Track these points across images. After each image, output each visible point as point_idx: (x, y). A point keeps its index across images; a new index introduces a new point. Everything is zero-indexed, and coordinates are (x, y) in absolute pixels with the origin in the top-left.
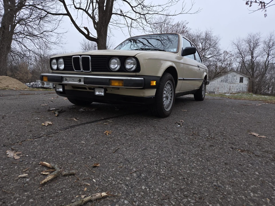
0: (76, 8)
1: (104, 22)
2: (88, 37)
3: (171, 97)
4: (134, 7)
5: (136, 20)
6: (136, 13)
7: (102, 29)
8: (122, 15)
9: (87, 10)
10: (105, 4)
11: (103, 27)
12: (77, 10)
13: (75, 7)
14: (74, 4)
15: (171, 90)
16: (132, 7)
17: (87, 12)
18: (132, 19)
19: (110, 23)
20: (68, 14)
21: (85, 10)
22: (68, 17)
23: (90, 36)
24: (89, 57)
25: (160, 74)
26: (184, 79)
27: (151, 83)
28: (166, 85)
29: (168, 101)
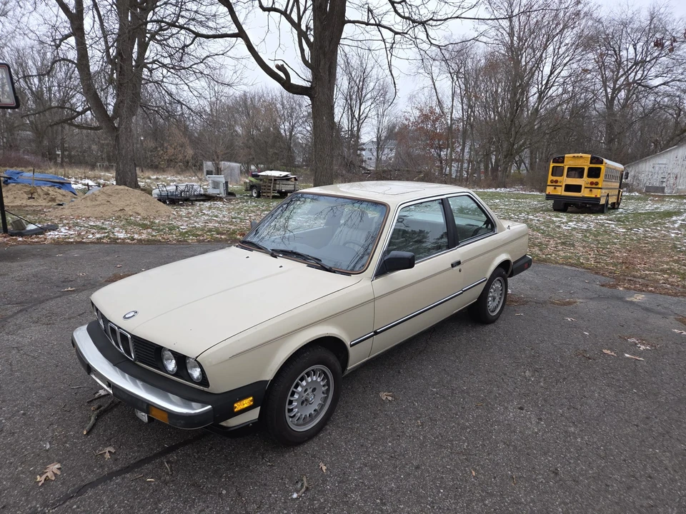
0: (264, 9)
1: (327, 43)
2: (287, 84)
3: (324, 399)
4: (399, 3)
5: (406, 33)
6: (404, 18)
7: (322, 63)
8: (372, 25)
9: (288, 12)
11: (325, 58)
12: (267, 13)
13: (261, 6)
15: (322, 383)
16: (393, 3)
17: (289, 18)
18: (396, 33)
19: (341, 41)
20: (241, 34)
21: (284, 13)
22: (240, 40)
23: (291, 82)
24: (129, 336)
25: (269, 375)
26: (376, 333)
27: (233, 408)
28: (302, 380)
29: (313, 407)
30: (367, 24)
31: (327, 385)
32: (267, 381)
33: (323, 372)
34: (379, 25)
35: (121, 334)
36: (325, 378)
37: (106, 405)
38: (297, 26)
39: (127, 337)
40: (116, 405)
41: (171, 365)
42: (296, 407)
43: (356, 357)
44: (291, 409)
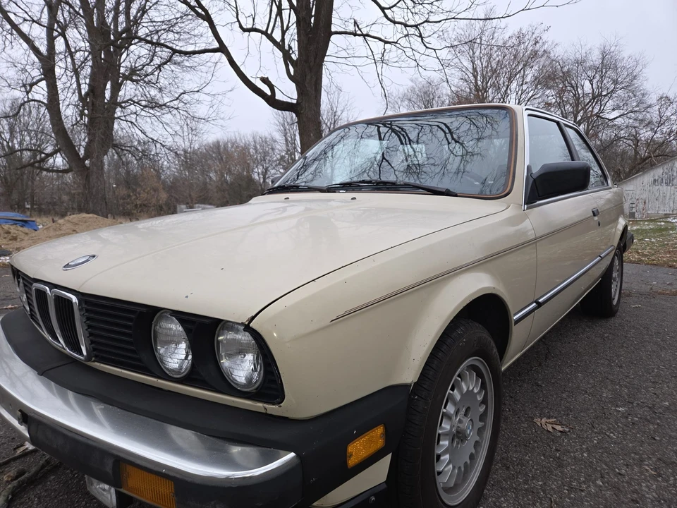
0: (244, 30)
1: (312, 59)
2: (272, 101)
3: (480, 432)
4: (389, 8)
5: (396, 43)
6: (395, 22)
7: (308, 77)
8: (359, 35)
9: (269, 32)
10: (313, 14)
11: (311, 72)
12: (247, 33)
13: (241, 27)
14: (238, 21)
15: (480, 398)
16: (383, 9)
17: (270, 37)
18: (386, 42)
19: (326, 59)
20: (222, 49)
21: (265, 33)
22: (221, 55)
23: (276, 98)
24: (74, 299)
26: (539, 305)
27: (344, 456)
28: (452, 389)
29: (468, 447)
30: (355, 35)
31: (484, 402)
32: (406, 387)
33: (480, 375)
34: (364, 36)
35: (58, 299)
36: (483, 386)
38: (280, 45)
39: (69, 301)
41: (177, 356)
42: (446, 451)
44: (439, 457)
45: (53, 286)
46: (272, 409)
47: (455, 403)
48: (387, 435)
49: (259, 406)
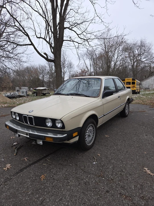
0: (38, 38)
1: (58, 47)
2: (47, 59)
3: (93, 135)
4: (80, 34)
5: (82, 44)
6: (81, 39)
7: (57, 53)
9: (45, 39)
10: (58, 33)
13: (37, 37)
14: (36, 35)
15: (93, 130)
16: (78, 35)
17: (46, 40)
18: (79, 43)
19: (62, 47)
20: (32, 44)
21: (44, 39)
22: (32, 46)
24: (33, 117)
25: (81, 125)
26: (104, 115)
27: (73, 135)
28: (88, 128)
29: (91, 138)
30: (70, 41)
31: (94, 131)
32: (81, 127)
33: (93, 127)
34: (73, 41)
35: (29, 117)
36: (93, 128)
37: (19, 147)
38: (49, 43)
39: (32, 118)
40: (22, 147)
41: (49, 124)
42: (87, 137)
43: (101, 122)
44: (86, 138)
45: (28, 115)
46: (63, 130)
47: (88, 131)
48: (78, 133)
49: (62, 130)
